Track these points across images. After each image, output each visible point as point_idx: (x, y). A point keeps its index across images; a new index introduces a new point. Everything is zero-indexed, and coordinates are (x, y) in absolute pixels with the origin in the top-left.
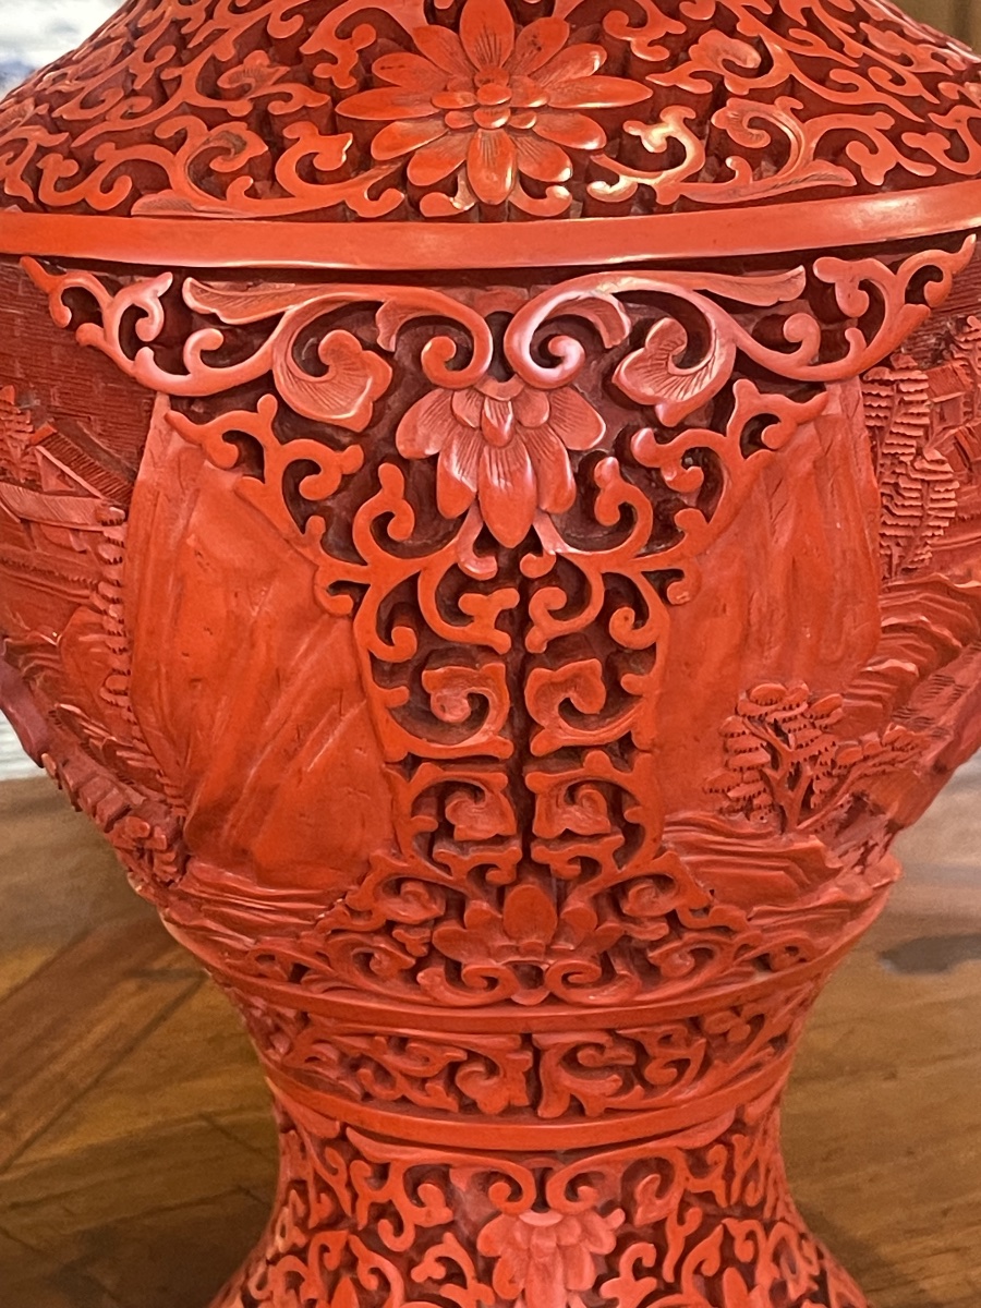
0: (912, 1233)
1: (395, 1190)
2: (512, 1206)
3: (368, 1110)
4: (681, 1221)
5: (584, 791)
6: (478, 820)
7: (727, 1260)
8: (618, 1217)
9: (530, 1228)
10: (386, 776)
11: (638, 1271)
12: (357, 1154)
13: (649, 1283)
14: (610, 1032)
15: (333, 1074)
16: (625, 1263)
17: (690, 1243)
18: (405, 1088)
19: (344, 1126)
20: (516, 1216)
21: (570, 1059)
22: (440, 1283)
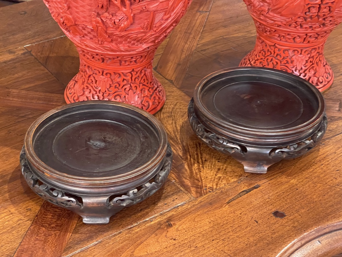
0: (329, 54)
1: (282, 52)
2: (297, 54)
3: (281, 42)
4: (316, 55)
5: (327, 7)
6: (314, 11)
7: (320, 60)
8: (309, 55)
9: (299, 57)
10: (304, 5)
11: (311, 62)
12: (277, 47)
13: (311, 63)
14: (316, 33)
15: (276, 37)
16: (309, 61)
17: (317, 58)
18: (287, 40)
19: (275, 44)
20: (297, 55)
21: (310, 36)
22: (286, 64)
